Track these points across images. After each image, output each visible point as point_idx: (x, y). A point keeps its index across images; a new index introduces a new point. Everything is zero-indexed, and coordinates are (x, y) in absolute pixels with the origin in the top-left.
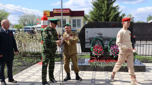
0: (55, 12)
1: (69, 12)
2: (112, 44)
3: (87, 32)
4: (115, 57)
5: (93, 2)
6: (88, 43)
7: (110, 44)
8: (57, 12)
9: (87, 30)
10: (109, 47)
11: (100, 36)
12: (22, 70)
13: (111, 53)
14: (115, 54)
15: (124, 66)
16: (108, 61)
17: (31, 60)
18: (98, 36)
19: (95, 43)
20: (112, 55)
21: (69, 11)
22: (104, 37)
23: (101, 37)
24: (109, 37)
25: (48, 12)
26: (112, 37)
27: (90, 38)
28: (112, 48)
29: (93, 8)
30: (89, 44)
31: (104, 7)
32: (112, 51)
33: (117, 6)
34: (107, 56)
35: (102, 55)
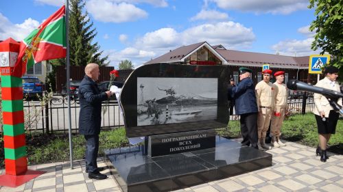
3: (142, 87)
6: (143, 113)
9: (141, 81)
11: (169, 95)
18: (167, 96)
19: (159, 113)
22: (179, 98)
23: (173, 98)
27: (147, 102)
30: (146, 116)
31: (78, 44)
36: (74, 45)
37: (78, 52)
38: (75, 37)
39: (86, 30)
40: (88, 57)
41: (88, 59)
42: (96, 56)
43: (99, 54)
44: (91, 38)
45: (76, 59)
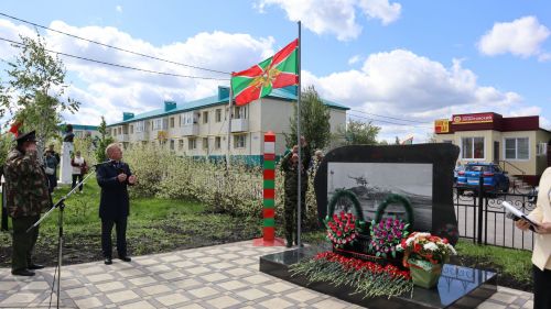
0: (457, 121)
1: (491, 121)
2: (390, 214)
3: (332, 173)
4: (378, 254)
7: (381, 212)
8: (462, 121)
9: (331, 166)
10: (373, 221)
11: (361, 185)
18: (356, 186)
20: (374, 248)
21: (491, 117)
22: (372, 190)
23: (363, 190)
24: (383, 191)
25: (446, 123)
26: (394, 192)
35: (348, 242)
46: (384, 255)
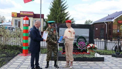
0: (22, 13)
1: (33, 15)
2: (79, 41)
4: (81, 50)
5: (51, 8)
7: (77, 40)
8: (23, 13)
10: (77, 43)
12: (9, 61)
13: (79, 47)
14: (82, 48)
15: (90, 57)
16: (77, 53)
17: (12, 52)
21: (32, 13)
24: (76, 35)
25: (16, 14)
28: (79, 43)
29: (50, 12)
32: (80, 46)
33: (67, 13)
34: (75, 49)
36: (57, 13)
37: (58, 16)
38: (58, 8)
39: (63, 5)
40: (63, 18)
41: (63, 20)
42: (68, 18)
43: (69, 17)
44: (65, 9)
45: (57, 19)
46: (83, 50)
